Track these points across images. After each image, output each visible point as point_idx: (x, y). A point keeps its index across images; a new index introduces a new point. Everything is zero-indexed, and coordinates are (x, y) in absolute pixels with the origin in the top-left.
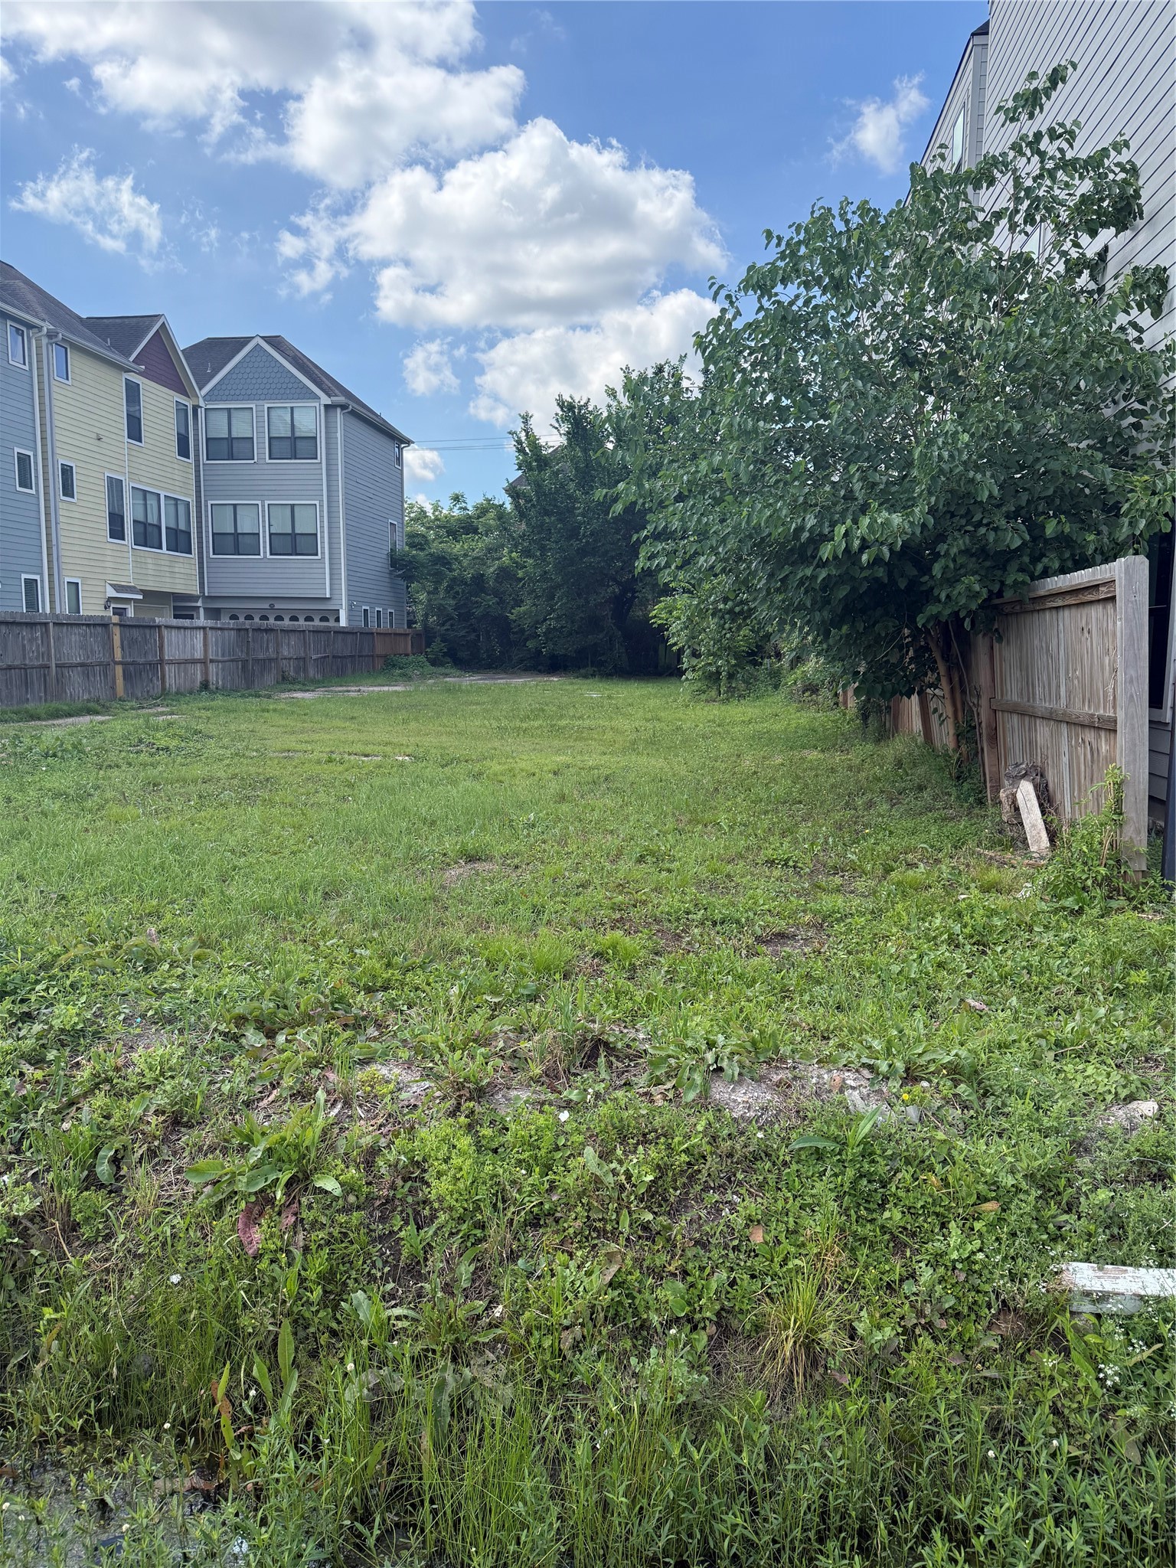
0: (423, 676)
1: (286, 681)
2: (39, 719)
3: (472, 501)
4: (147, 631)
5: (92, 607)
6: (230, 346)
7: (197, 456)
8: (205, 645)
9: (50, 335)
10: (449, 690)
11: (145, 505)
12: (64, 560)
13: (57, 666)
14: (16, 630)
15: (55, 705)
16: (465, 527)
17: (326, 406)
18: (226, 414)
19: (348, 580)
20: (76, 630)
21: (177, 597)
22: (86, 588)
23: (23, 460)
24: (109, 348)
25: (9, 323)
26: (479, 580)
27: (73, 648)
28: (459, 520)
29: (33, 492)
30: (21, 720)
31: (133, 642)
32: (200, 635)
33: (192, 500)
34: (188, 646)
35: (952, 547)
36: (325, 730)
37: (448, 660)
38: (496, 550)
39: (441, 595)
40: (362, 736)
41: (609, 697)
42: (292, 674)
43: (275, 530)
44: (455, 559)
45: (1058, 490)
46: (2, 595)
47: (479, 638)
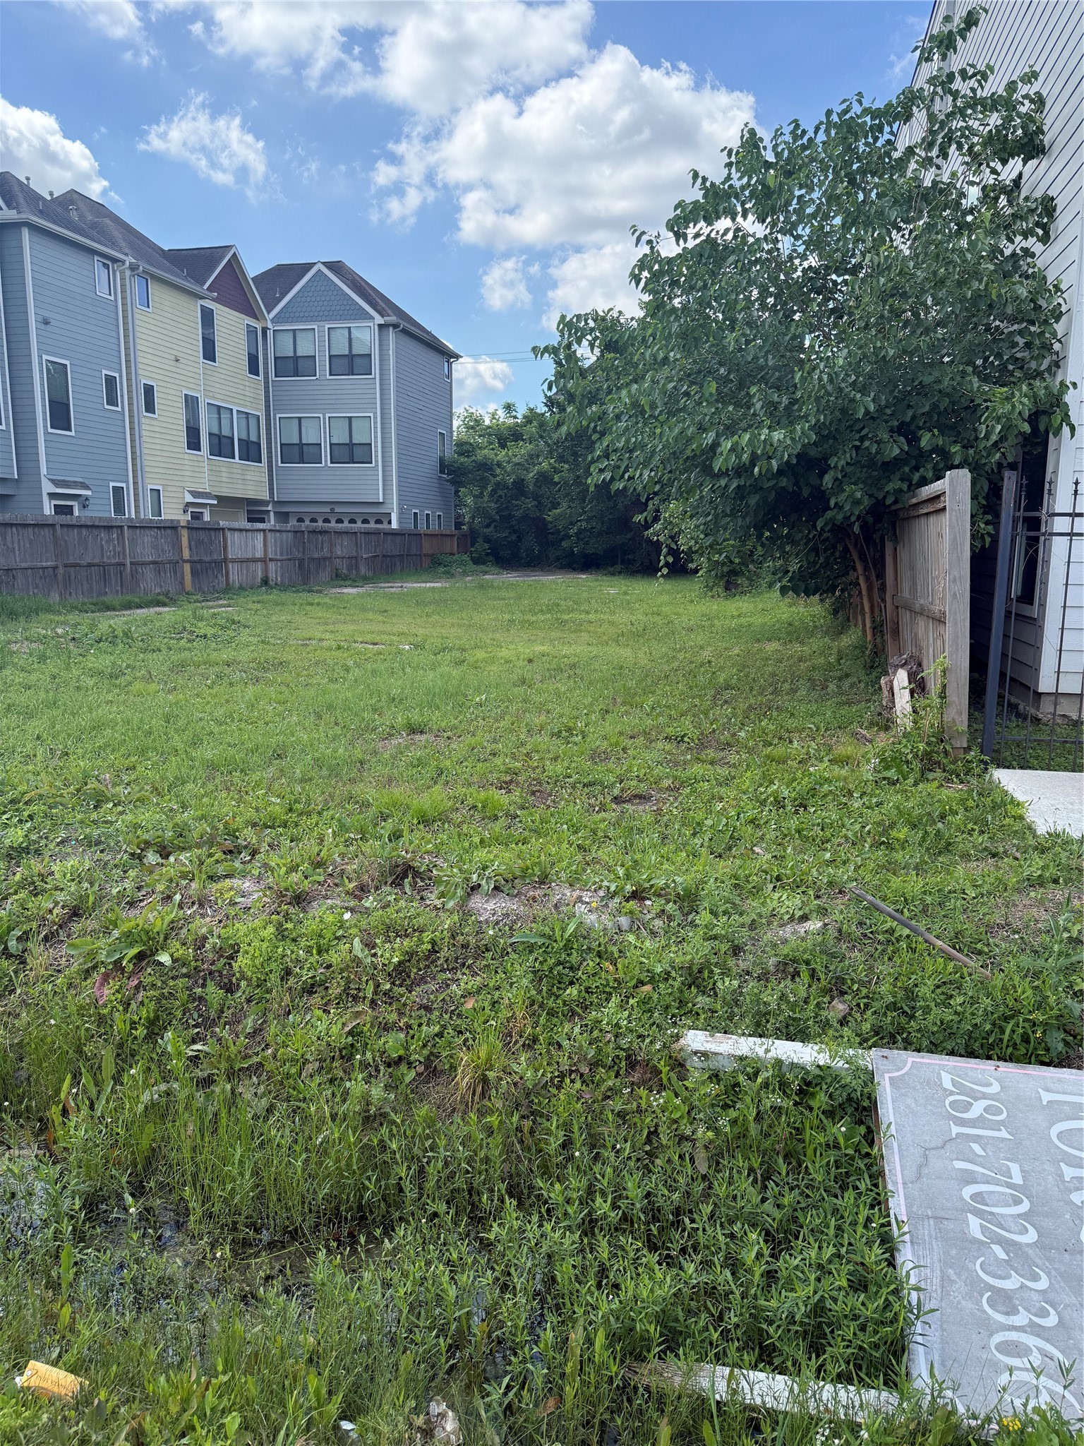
0: (465, 574)
1: (340, 578)
2: (114, 610)
3: (521, 412)
4: (213, 533)
5: (172, 512)
6: (296, 271)
7: (266, 373)
8: (265, 545)
9: (133, 268)
10: (482, 587)
11: (220, 419)
12: (146, 469)
13: (132, 563)
14: (95, 532)
15: (128, 597)
16: (507, 437)
17: (380, 326)
18: (291, 335)
19: (399, 486)
20: (148, 532)
21: (250, 502)
22: (167, 494)
23: (111, 381)
24: (185, 278)
25: (96, 258)
26: (520, 485)
27: (145, 548)
28: (509, 428)
29: (119, 409)
30: (99, 611)
31: (199, 543)
32: (260, 536)
33: (261, 414)
35: (839, 461)
36: (353, 622)
37: (491, 558)
38: (538, 456)
39: (486, 499)
40: (381, 627)
41: (625, 593)
42: (345, 571)
43: (334, 441)
44: (499, 465)
45: (935, 407)
46: (91, 501)
47: (519, 539)
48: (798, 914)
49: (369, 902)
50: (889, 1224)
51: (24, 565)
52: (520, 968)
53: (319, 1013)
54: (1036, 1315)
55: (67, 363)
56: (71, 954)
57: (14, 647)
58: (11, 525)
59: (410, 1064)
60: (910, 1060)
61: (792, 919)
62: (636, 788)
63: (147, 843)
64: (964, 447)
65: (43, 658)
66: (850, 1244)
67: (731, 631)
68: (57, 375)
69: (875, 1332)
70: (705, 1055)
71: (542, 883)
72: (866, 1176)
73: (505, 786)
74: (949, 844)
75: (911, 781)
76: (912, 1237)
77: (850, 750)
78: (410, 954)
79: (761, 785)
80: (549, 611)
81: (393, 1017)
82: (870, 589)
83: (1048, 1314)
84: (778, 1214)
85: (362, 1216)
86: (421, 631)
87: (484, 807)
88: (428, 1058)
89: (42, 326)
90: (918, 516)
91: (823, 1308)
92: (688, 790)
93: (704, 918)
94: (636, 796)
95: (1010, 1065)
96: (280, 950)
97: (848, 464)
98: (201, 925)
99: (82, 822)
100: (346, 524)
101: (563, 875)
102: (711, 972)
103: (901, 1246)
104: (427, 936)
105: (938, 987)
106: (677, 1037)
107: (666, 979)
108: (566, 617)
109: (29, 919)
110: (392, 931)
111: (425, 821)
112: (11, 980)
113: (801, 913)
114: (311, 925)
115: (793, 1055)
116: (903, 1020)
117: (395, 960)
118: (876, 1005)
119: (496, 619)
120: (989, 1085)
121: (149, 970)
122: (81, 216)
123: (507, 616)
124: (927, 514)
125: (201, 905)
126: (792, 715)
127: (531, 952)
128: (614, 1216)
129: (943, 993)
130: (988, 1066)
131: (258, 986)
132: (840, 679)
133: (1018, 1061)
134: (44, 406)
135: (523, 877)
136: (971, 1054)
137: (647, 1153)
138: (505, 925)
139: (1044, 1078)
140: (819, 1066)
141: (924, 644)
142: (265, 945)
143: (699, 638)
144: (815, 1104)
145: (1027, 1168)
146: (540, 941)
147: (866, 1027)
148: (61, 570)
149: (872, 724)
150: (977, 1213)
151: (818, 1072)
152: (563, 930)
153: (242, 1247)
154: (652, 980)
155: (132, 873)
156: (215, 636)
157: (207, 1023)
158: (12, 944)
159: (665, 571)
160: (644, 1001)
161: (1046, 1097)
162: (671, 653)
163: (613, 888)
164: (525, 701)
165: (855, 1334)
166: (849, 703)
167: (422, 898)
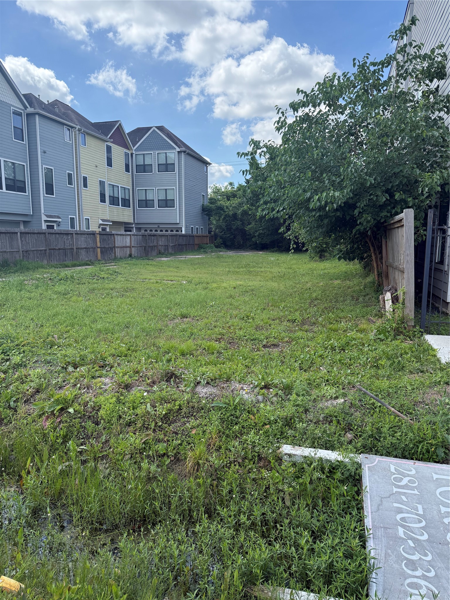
0: (212, 252)
1: (161, 254)
2: (69, 267)
3: (236, 186)
4: (109, 236)
5: (94, 228)
6: (145, 130)
7: (132, 172)
8: (131, 241)
9: (79, 130)
10: (218, 257)
13: (76, 248)
14: (62, 236)
15: (75, 262)
16: (230, 196)
18: (142, 156)
19: (185, 216)
20: (83, 236)
21: (126, 223)
22: (92, 220)
23: (70, 175)
24: (100, 134)
25: (65, 126)
26: (235, 215)
27: (82, 242)
28: (231, 192)
29: (73, 186)
30: (63, 267)
31: (104, 240)
32: (129, 237)
33: (130, 188)
34: (124, 241)
35: (361, 204)
36: (165, 272)
37: (223, 245)
38: (243, 204)
39: (221, 221)
40: (176, 274)
41: (278, 260)
42: (163, 251)
43: (160, 198)
44: (227, 207)
45: (401, 182)
46: (61, 223)
47: (235, 237)
48: (334, 396)
49: (155, 388)
50: (364, 530)
51: (33, 249)
52: (215, 416)
53: (131, 434)
54: (425, 571)
55: (52, 168)
56: (34, 408)
57: (26, 282)
58: (28, 233)
59: (168, 456)
60: (377, 459)
61: (331, 398)
62: (273, 341)
63: (69, 362)
64: (413, 199)
65: (37, 287)
66: (347, 538)
67: (320, 275)
68: (49, 174)
69: (354, 576)
70: (290, 455)
71: (227, 381)
72: (356, 509)
73: (218, 340)
74: (404, 367)
75: (389, 340)
76: (373, 535)
77: (365, 326)
78: (170, 410)
79: (326, 341)
80: (245, 267)
81: (162, 437)
82: (376, 258)
83: (431, 571)
84: (318, 524)
85: (144, 520)
86: (192, 275)
87: (208, 349)
88: (175, 454)
89: (43, 154)
90: (395, 228)
91: (333, 565)
92: (294, 343)
93: (293, 397)
94: (273, 345)
95: (420, 462)
96: (117, 408)
97: (365, 206)
98: (87, 397)
99: (44, 354)
100: (164, 232)
101: (237, 378)
102: (295, 420)
103: (368, 540)
104: (177, 403)
105: (391, 428)
106: (279, 448)
107: (276, 423)
108: (252, 270)
109: (19, 394)
110: (164, 400)
111: (183, 354)
112: (10, 418)
113: (335, 396)
114: (130, 397)
115: (327, 456)
116: (375, 442)
117: (164, 413)
118: (364, 435)
119: (223, 271)
120: (411, 471)
121: (65, 415)
122: (59, 110)
123: (227, 269)
124: (398, 227)
125: (88, 389)
126: (343, 311)
127: (220, 410)
128: (248, 523)
129: (393, 431)
130: (411, 462)
131: (108, 422)
132: (365, 296)
133: (425, 461)
134: (43, 186)
135: (220, 379)
136: (404, 457)
137: (264, 496)
138: (210, 399)
139: (435, 468)
140: (338, 461)
141: (398, 282)
142: (112, 405)
143: (307, 278)
144: (336, 477)
145: (425, 507)
146: (224, 406)
147: (359, 444)
148: (48, 251)
149: (376, 315)
150: (403, 526)
151: (337, 463)
152: (234, 401)
153: (95, 531)
154: (270, 423)
155: (61, 375)
156: (107, 278)
157: (88, 437)
158: (12, 403)
159: (293, 251)
160: (266, 432)
161: (435, 476)
162: (294, 285)
163: (256, 384)
164: (231, 305)
165: (345, 577)
166: (367, 307)
167: (178, 387)
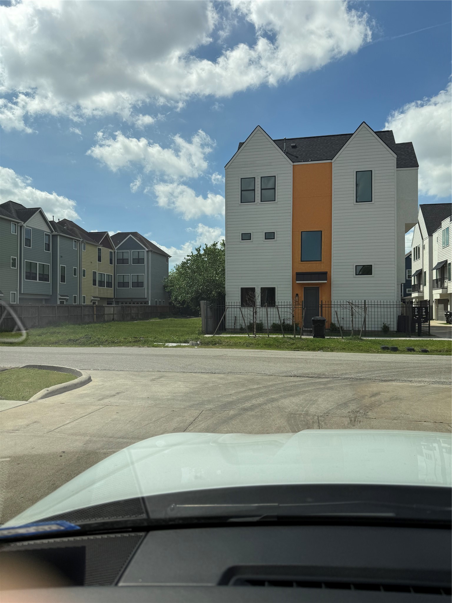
4: (101, 308)
5: (88, 302)
7: (114, 264)
9: (82, 241)
11: (101, 277)
12: (82, 291)
14: (76, 308)
17: (147, 251)
18: (122, 253)
19: (151, 293)
21: (108, 299)
22: (87, 297)
23: (75, 270)
24: (94, 242)
27: (86, 311)
29: (77, 276)
32: (113, 308)
33: (113, 275)
34: (110, 311)
43: (133, 281)
46: (69, 300)
55: (65, 266)
68: (63, 269)
89: (61, 258)
100: (136, 304)
122: (68, 228)
134: (59, 277)
